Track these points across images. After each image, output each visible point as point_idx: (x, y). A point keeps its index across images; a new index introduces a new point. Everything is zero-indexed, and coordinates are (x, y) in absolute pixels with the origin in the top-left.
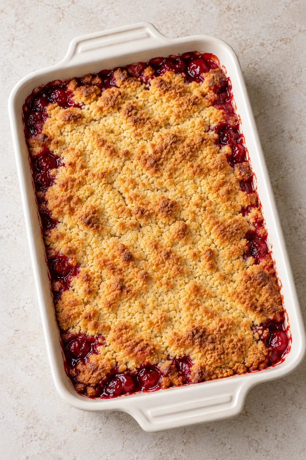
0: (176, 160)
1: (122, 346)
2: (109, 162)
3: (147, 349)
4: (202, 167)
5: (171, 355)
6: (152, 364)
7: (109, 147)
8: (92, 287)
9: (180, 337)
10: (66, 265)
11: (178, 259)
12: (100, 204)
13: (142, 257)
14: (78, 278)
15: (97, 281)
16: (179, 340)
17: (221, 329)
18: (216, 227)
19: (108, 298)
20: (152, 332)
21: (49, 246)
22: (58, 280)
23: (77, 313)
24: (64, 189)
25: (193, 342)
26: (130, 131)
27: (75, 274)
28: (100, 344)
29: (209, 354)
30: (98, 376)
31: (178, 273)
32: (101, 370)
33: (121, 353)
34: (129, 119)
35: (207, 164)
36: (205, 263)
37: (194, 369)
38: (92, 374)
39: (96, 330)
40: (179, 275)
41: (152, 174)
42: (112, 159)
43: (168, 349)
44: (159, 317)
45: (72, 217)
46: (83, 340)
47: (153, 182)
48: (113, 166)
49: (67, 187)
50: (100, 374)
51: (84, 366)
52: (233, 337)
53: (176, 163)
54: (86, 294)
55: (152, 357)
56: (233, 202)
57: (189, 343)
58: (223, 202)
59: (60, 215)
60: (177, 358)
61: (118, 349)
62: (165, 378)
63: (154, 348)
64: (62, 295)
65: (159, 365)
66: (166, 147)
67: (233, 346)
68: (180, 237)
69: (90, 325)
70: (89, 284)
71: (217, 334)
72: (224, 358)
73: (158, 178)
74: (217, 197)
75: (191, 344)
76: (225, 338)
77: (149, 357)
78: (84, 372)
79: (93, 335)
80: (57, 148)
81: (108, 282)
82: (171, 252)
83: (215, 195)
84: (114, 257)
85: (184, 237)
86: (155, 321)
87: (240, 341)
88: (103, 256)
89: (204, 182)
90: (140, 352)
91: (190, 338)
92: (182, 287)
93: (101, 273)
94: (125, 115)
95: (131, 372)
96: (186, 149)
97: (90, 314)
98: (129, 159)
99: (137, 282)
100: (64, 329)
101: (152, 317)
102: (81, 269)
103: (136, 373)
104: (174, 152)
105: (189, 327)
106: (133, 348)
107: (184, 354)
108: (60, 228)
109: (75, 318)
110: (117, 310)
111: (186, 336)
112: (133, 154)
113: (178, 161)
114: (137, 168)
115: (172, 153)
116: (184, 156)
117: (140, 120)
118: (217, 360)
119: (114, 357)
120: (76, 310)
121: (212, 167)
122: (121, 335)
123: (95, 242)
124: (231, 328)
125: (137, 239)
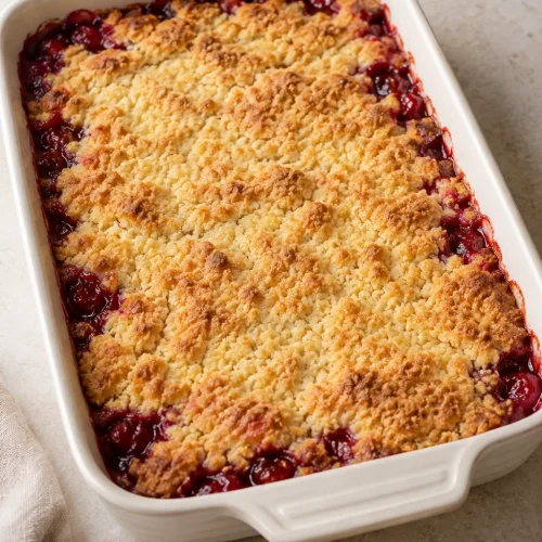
0: (298, 111)
1: (216, 419)
2: (178, 121)
3: (266, 417)
4: (344, 122)
5: (313, 428)
6: (278, 447)
7: (176, 96)
8: (150, 322)
9: (327, 393)
10: (98, 291)
11: (313, 262)
12: (163, 183)
13: (244, 265)
14: (121, 312)
15: (160, 312)
16: (326, 397)
17: (407, 371)
18: (379, 208)
19: (184, 337)
20: (274, 390)
21: (63, 262)
22: (82, 320)
23: (122, 368)
24: (91, 167)
25: (354, 398)
26: (214, 73)
27: (115, 306)
28: (170, 423)
29: (386, 417)
30: (173, 477)
31: (315, 287)
32: (178, 467)
33: (215, 432)
34: (209, 57)
35: (354, 118)
36: (367, 268)
37: (359, 448)
38: (161, 475)
39: (160, 397)
40: (318, 289)
41: (257, 134)
42: (182, 114)
43: (308, 419)
44: (285, 362)
45: (107, 207)
46: (137, 419)
47: (259, 147)
48: (186, 127)
49: (98, 162)
50: (176, 474)
51: (143, 466)
52: (432, 386)
53: (299, 115)
54: (140, 335)
55: (277, 432)
56: (406, 172)
57: (347, 400)
58: (388, 172)
59: (84, 208)
60: (326, 432)
61: (208, 426)
62: (307, 469)
63: (279, 415)
64: (91, 344)
65: (292, 448)
66: (279, 91)
67: (434, 400)
68: (314, 226)
69: (148, 389)
70: (145, 316)
71: (400, 379)
72: (417, 422)
73: (267, 140)
74: (377, 164)
75: (350, 401)
76: (415, 386)
77: (271, 430)
78: (144, 475)
79: (156, 407)
80: (77, 111)
81: (181, 310)
82: (297, 250)
83: (372, 163)
84: (192, 266)
85: (320, 225)
86: (278, 370)
87: (448, 391)
88: (169, 267)
89: (350, 145)
90: (253, 424)
91: (347, 390)
92: (327, 311)
93: (167, 298)
94: (201, 50)
95: (236, 468)
96: (314, 93)
97: (148, 368)
98: (215, 114)
99: (237, 305)
100: (98, 402)
101: (271, 364)
102: (125, 295)
103: (247, 468)
104: (293, 99)
105: (345, 373)
106: (239, 418)
107: (339, 423)
108: (85, 230)
109: (117, 379)
110: (204, 357)
111: (339, 388)
112: (221, 107)
113: (302, 113)
114: (228, 127)
115: (289, 101)
116: (311, 105)
117: (230, 55)
118: (404, 426)
119: (201, 442)
120: (120, 363)
121: (363, 122)
122: (213, 399)
123: (154, 246)
124: (427, 370)
125: (234, 237)
